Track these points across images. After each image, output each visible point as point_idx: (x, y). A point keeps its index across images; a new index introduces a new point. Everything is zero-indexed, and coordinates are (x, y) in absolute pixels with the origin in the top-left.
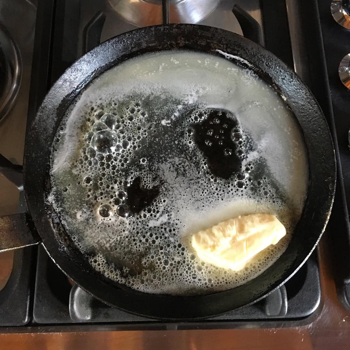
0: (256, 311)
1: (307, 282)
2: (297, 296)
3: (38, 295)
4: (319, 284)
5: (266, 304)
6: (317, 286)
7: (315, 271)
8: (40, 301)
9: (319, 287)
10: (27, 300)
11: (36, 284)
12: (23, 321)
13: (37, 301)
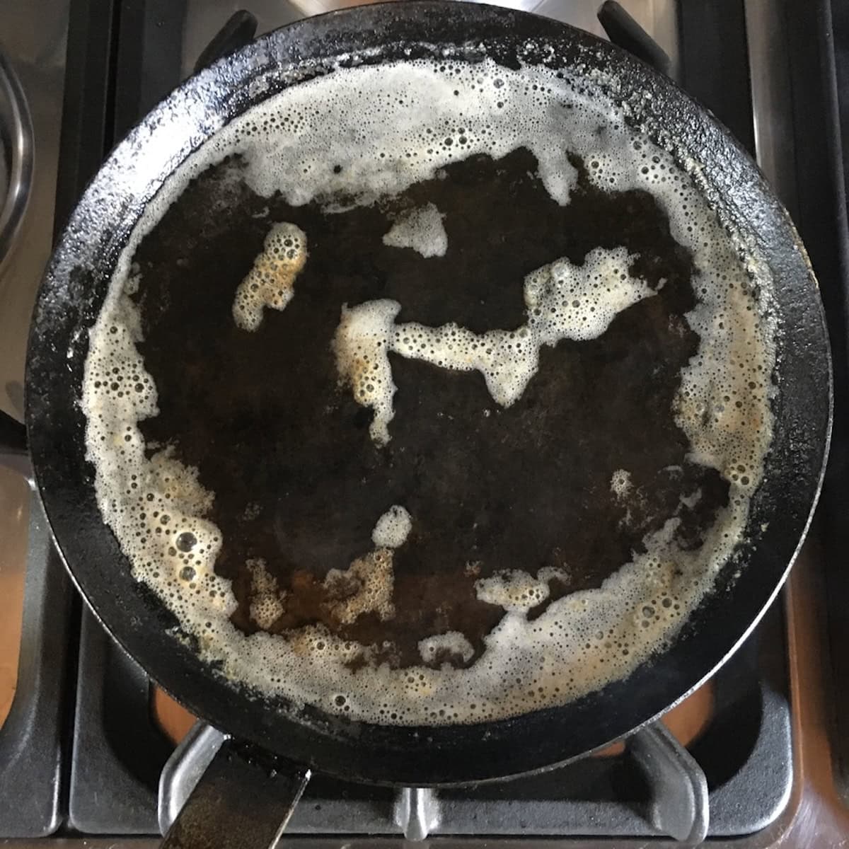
0: (628, 819)
1: (760, 749)
2: (732, 782)
3: (80, 762)
4: (790, 754)
5: (653, 801)
6: (784, 758)
7: (782, 719)
8: (87, 781)
9: (790, 762)
10: (54, 775)
11: (76, 736)
12: (44, 828)
13: (79, 780)
